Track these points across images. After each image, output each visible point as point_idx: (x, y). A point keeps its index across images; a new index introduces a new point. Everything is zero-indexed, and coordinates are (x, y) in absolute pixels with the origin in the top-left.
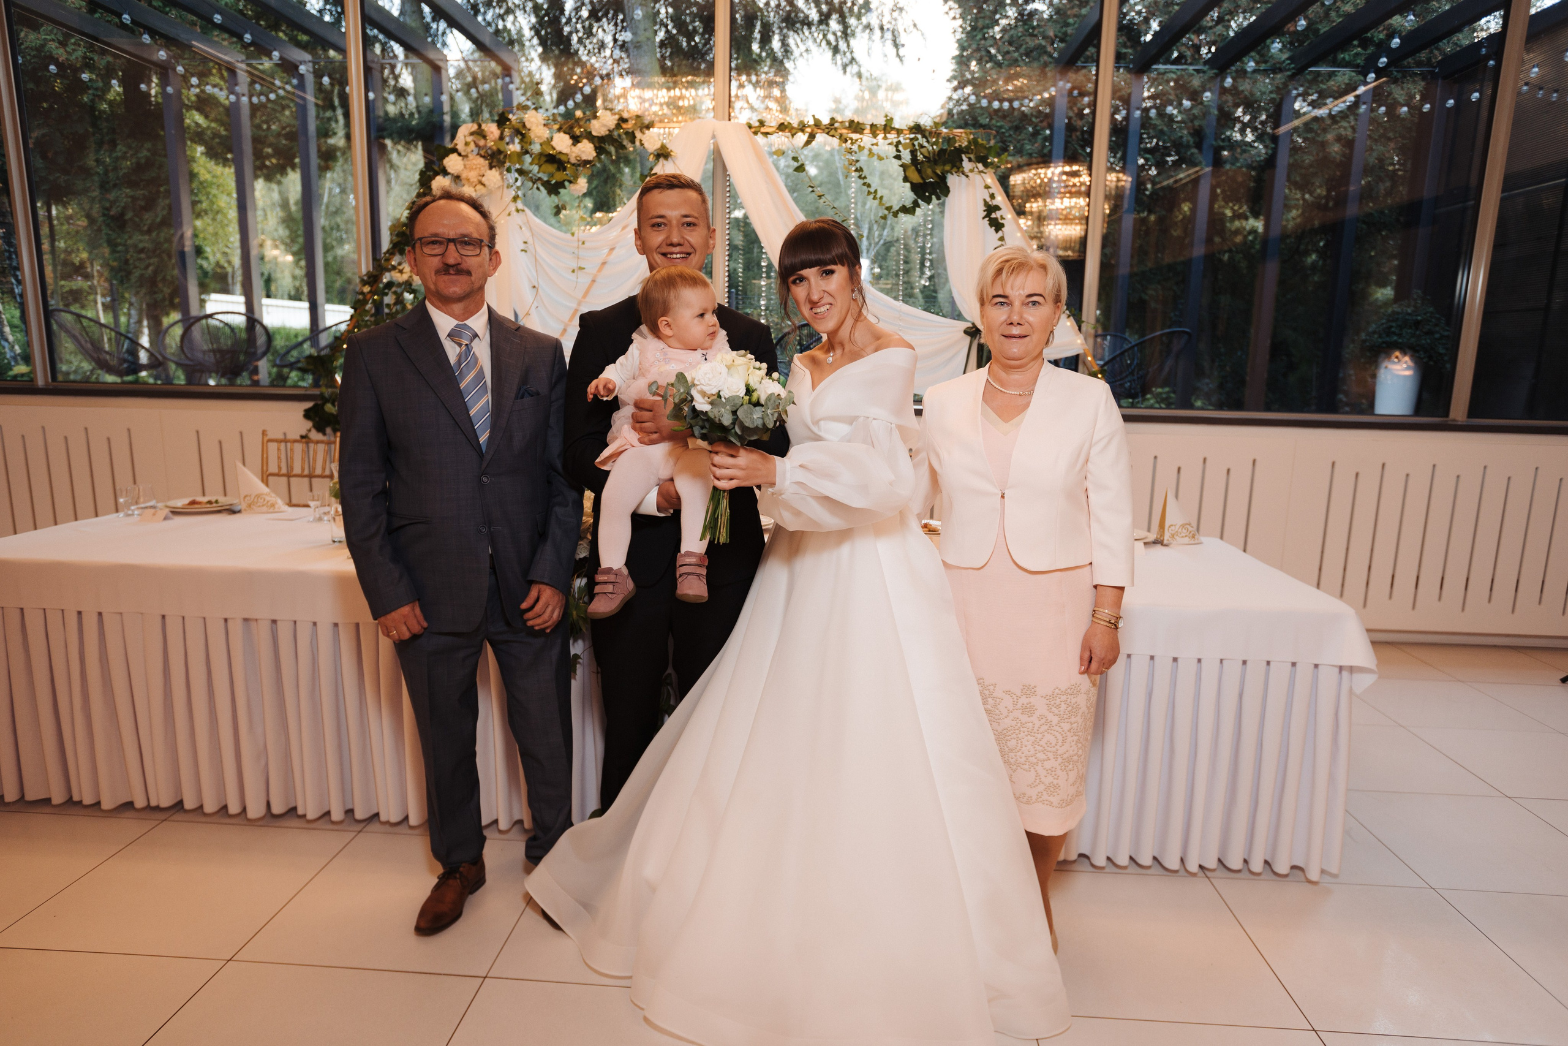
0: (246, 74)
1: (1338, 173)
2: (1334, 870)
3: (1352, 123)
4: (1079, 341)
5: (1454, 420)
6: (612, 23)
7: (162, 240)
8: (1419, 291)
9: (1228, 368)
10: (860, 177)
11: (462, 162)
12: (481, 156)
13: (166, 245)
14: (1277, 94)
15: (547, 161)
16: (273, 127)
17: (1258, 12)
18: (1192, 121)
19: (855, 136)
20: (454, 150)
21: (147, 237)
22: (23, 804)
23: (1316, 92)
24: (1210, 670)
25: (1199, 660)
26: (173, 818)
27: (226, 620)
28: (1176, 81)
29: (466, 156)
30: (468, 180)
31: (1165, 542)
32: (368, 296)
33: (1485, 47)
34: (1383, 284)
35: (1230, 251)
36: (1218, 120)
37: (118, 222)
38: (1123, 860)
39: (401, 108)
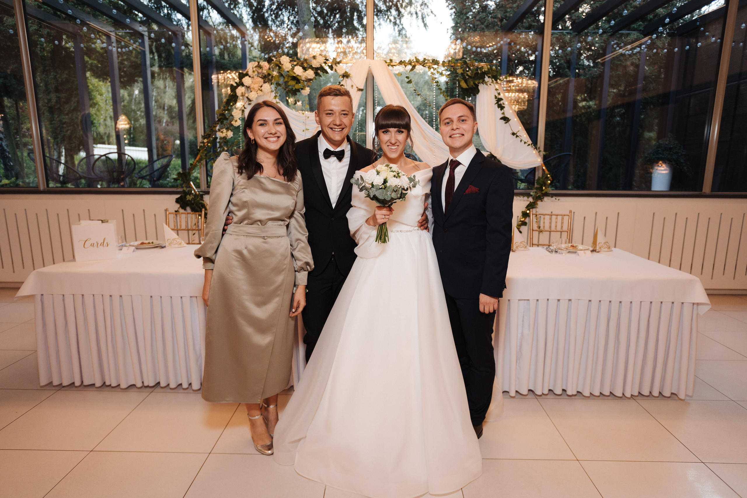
0: (115, 38)
1: (632, 80)
2: (690, 394)
3: (638, 57)
4: (539, 160)
5: (705, 193)
6: (288, 12)
7: (74, 118)
8: (671, 134)
9: (582, 171)
10: (437, 85)
11: (251, 80)
12: (260, 77)
13: (76, 120)
14: (604, 44)
15: (291, 79)
16: (126, 63)
17: (594, 6)
18: (565, 56)
19: (435, 66)
20: (247, 74)
21: (67, 117)
22: (83, 387)
23: (623, 43)
24: (635, 307)
25: (631, 302)
26: (155, 391)
27: (181, 297)
28: (557, 38)
29: (253, 77)
30: (254, 88)
31: (597, 251)
32: (206, 144)
33: (698, 22)
34: (650, 131)
35: (580, 116)
36: (577, 56)
37: (51, 110)
38: (597, 394)
39: (186, 53)
